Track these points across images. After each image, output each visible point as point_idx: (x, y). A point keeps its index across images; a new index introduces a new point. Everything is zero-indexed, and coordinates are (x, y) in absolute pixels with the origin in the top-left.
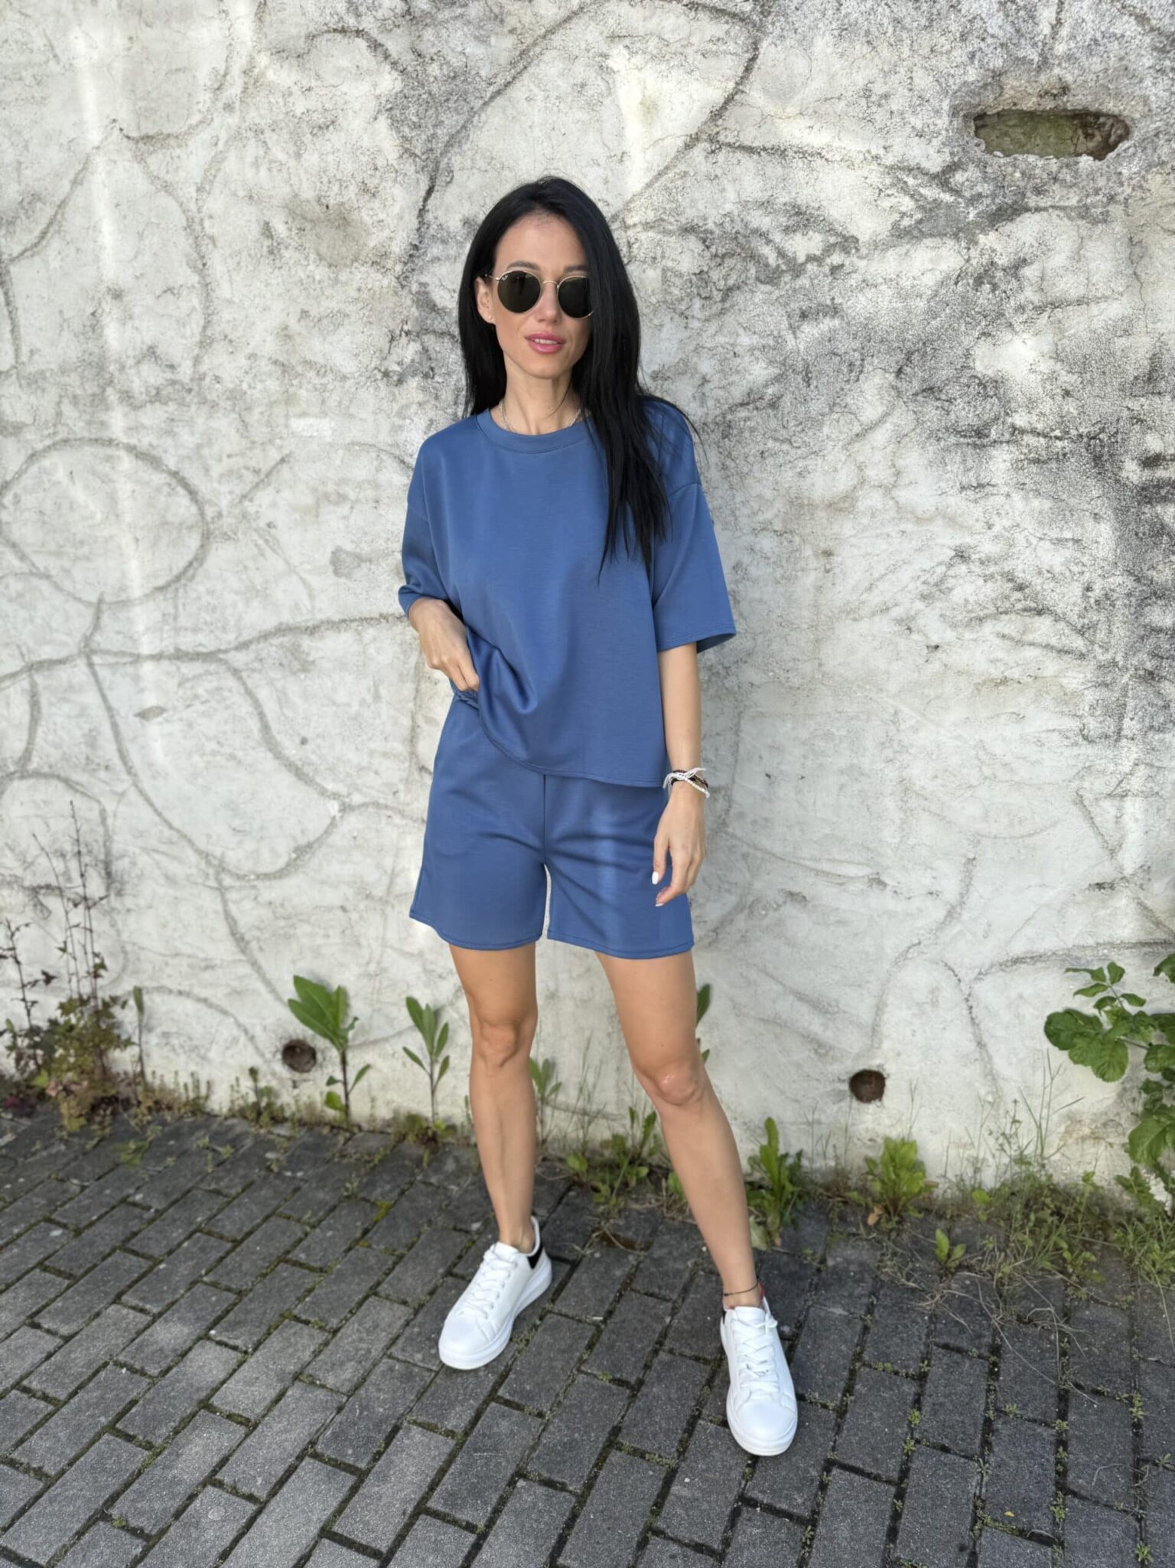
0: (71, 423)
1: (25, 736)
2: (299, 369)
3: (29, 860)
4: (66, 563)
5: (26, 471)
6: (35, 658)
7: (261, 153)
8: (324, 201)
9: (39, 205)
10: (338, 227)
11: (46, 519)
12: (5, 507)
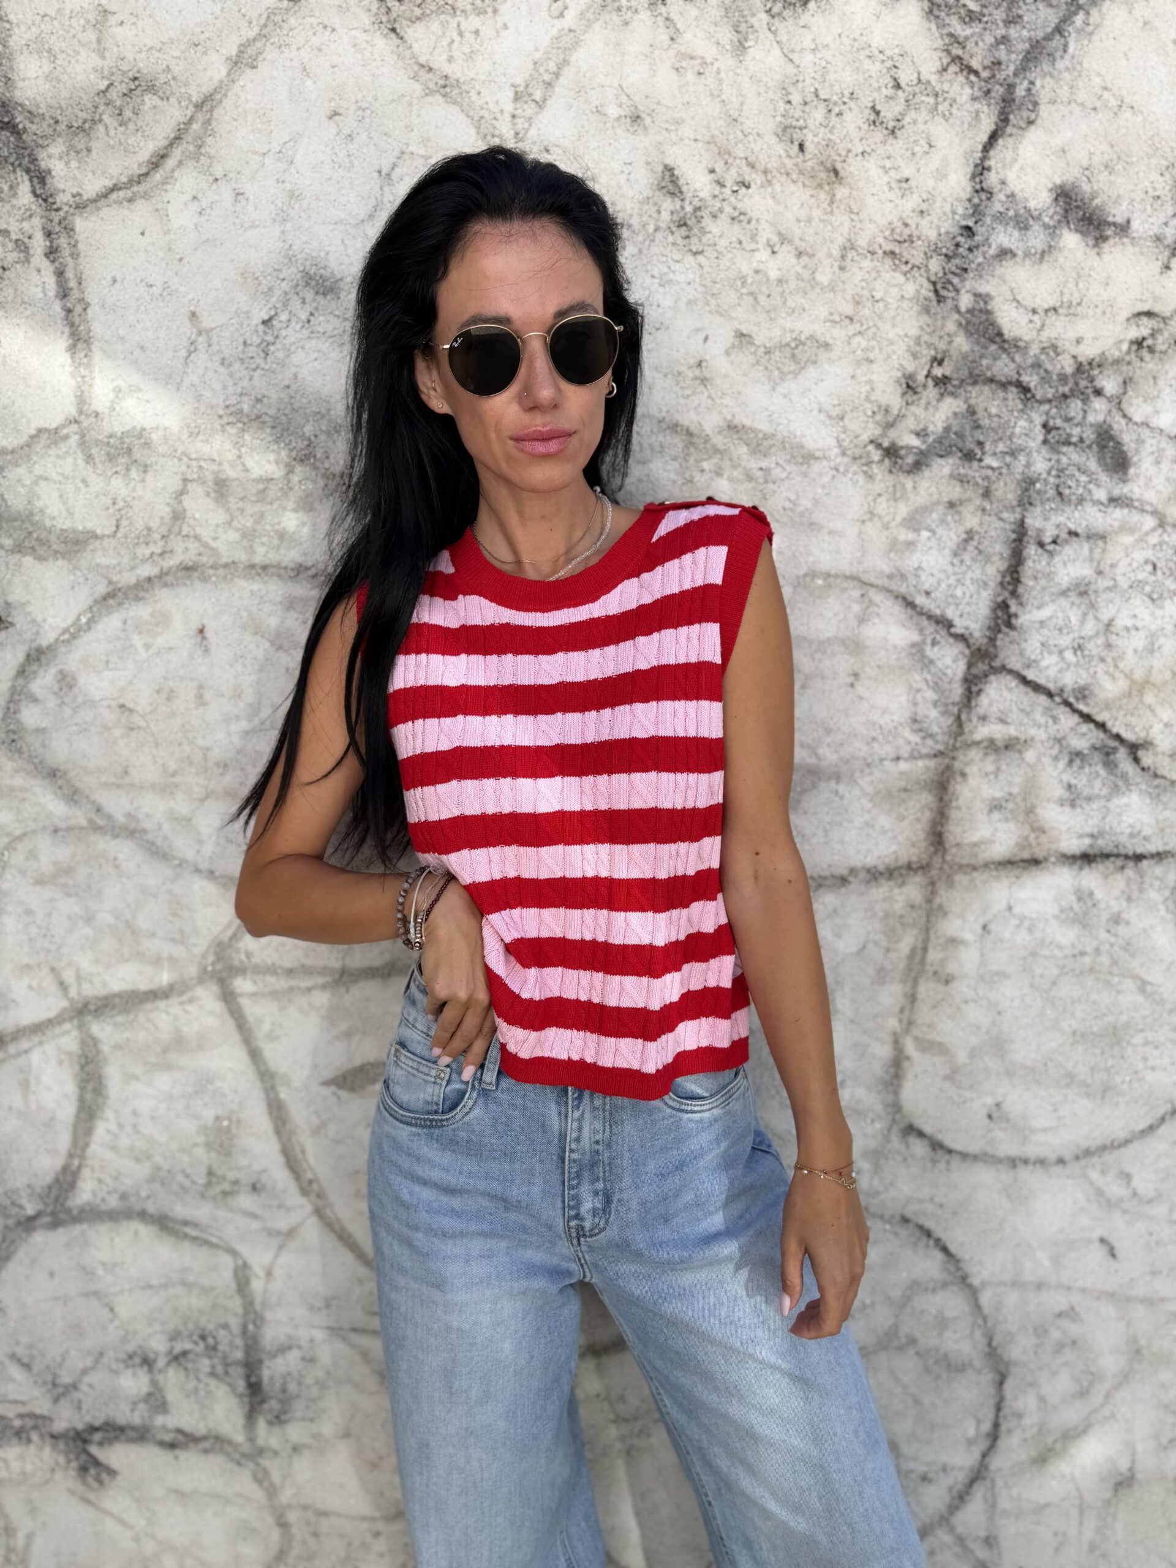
0: (205, 534)
1: (64, 1141)
2: (718, 441)
3: (66, 1379)
4: (182, 805)
5: (89, 629)
6: (90, 990)
7: (665, 38)
8: (798, 136)
9: (149, 100)
10: (820, 186)
11: (137, 720)
12: (35, 700)
